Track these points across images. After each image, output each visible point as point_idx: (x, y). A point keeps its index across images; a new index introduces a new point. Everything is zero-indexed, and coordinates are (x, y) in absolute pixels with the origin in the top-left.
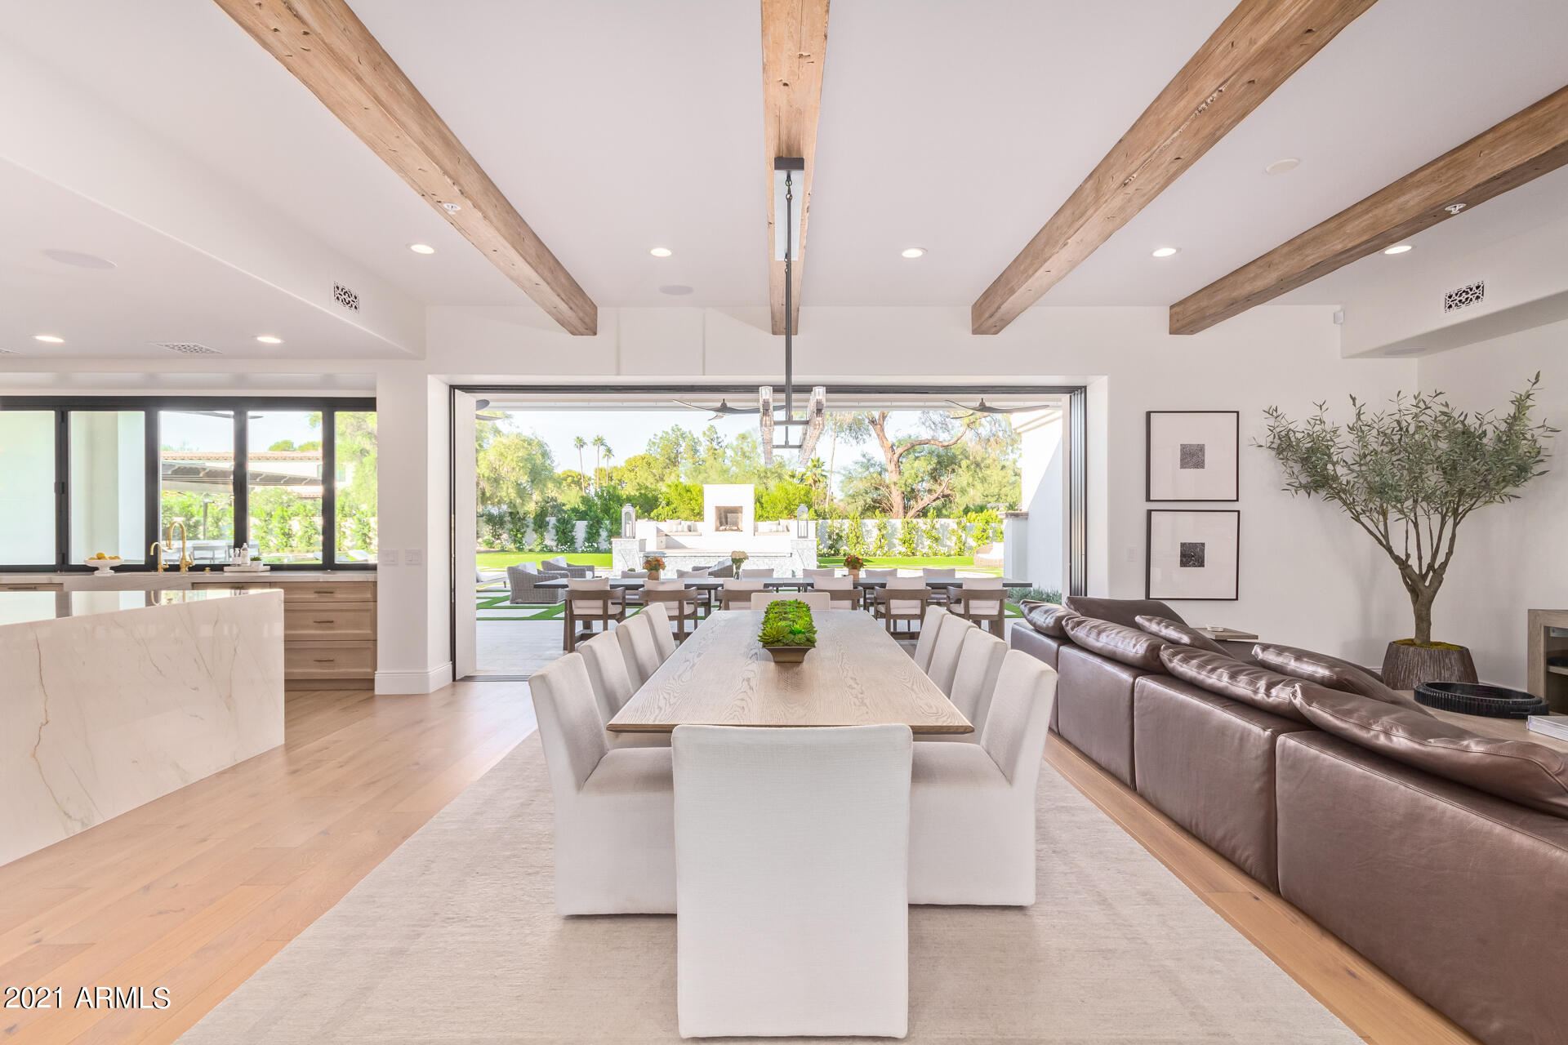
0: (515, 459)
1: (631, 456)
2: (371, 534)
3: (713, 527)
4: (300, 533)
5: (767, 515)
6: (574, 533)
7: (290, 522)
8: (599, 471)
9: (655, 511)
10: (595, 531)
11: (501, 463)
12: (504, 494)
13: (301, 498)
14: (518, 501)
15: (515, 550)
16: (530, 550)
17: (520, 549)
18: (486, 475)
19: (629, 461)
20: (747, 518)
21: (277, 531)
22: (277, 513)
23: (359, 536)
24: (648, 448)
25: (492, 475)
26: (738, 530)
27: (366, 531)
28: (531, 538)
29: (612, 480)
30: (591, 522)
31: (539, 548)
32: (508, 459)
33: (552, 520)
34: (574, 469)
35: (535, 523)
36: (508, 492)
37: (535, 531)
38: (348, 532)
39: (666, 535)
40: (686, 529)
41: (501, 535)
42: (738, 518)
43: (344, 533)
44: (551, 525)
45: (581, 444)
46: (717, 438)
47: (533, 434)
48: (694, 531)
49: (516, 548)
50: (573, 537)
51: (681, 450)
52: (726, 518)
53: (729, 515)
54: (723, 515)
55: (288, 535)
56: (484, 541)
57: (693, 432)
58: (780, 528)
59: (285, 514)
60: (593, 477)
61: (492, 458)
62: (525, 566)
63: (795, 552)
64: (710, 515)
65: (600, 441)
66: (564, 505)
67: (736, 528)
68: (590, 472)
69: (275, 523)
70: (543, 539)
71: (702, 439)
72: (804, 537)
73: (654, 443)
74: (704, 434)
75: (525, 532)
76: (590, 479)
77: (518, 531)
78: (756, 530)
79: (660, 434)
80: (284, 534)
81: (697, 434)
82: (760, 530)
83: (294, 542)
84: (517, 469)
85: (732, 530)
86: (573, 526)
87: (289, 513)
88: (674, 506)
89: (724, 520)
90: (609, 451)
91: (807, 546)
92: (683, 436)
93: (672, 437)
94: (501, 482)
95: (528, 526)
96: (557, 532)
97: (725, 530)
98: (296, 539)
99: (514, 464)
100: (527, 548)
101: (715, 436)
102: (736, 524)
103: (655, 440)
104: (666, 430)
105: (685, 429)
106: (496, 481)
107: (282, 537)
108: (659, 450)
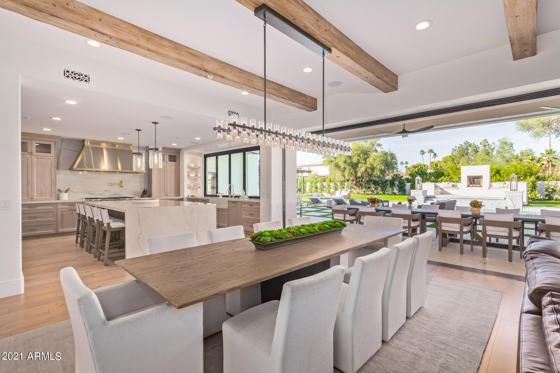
0: (379, 161)
1: (445, 156)
2: (338, 188)
3: (466, 185)
4: (319, 187)
5: (503, 179)
6: (405, 188)
7: (318, 184)
8: (431, 163)
9: (440, 179)
10: (414, 187)
11: (374, 162)
12: (375, 173)
13: (320, 177)
14: (381, 176)
15: (383, 194)
16: (388, 194)
17: (384, 194)
18: (369, 167)
19: (444, 158)
20: (486, 181)
21: (314, 187)
22: (314, 181)
23: (334, 188)
24: (452, 152)
25: (371, 167)
26: (480, 186)
27: (336, 187)
28: (389, 189)
29: (437, 166)
30: (412, 183)
31: (391, 193)
32: (377, 160)
33: (397, 183)
34: (421, 163)
35: (390, 184)
36: (377, 173)
37: (390, 187)
38: (332, 187)
39: (441, 189)
40: (451, 186)
41: (378, 188)
42: (480, 181)
43: (331, 187)
44: (396, 185)
45: (423, 152)
46: (488, 145)
47: (389, 151)
48: (456, 187)
49: (383, 193)
50: (405, 189)
51: (469, 151)
52: (474, 181)
53: (475, 180)
54: (472, 180)
55: (317, 188)
56: (370, 190)
57: (475, 143)
58: (506, 186)
59: (316, 181)
60: (429, 166)
61: (371, 161)
62: (355, 199)
63: (508, 198)
64: (464, 180)
65: (431, 151)
66: (402, 177)
67: (479, 185)
68: (428, 164)
69: (313, 184)
70: (393, 190)
71: (480, 146)
72: (515, 190)
73: (455, 150)
74: (481, 143)
75: (387, 187)
76: (428, 166)
77: (384, 187)
78: (491, 186)
79: (458, 146)
80: (316, 188)
81: (477, 144)
82: (493, 186)
83: (318, 190)
84: (380, 164)
85: (477, 187)
86: (405, 185)
87: (317, 181)
88: (451, 176)
89: (472, 182)
90: (435, 155)
91: (516, 195)
92: (470, 145)
93: (464, 146)
94: (375, 169)
95: (387, 185)
96: (398, 187)
97: (473, 186)
98: (319, 189)
99: (379, 162)
100: (386, 193)
101: (487, 144)
102: (479, 183)
103: (455, 149)
104: (461, 144)
105: (471, 142)
106: (373, 169)
107: (315, 188)
108: (457, 153)
